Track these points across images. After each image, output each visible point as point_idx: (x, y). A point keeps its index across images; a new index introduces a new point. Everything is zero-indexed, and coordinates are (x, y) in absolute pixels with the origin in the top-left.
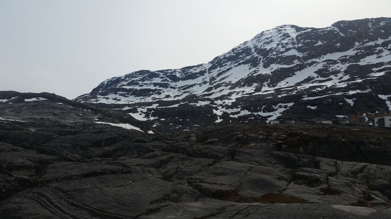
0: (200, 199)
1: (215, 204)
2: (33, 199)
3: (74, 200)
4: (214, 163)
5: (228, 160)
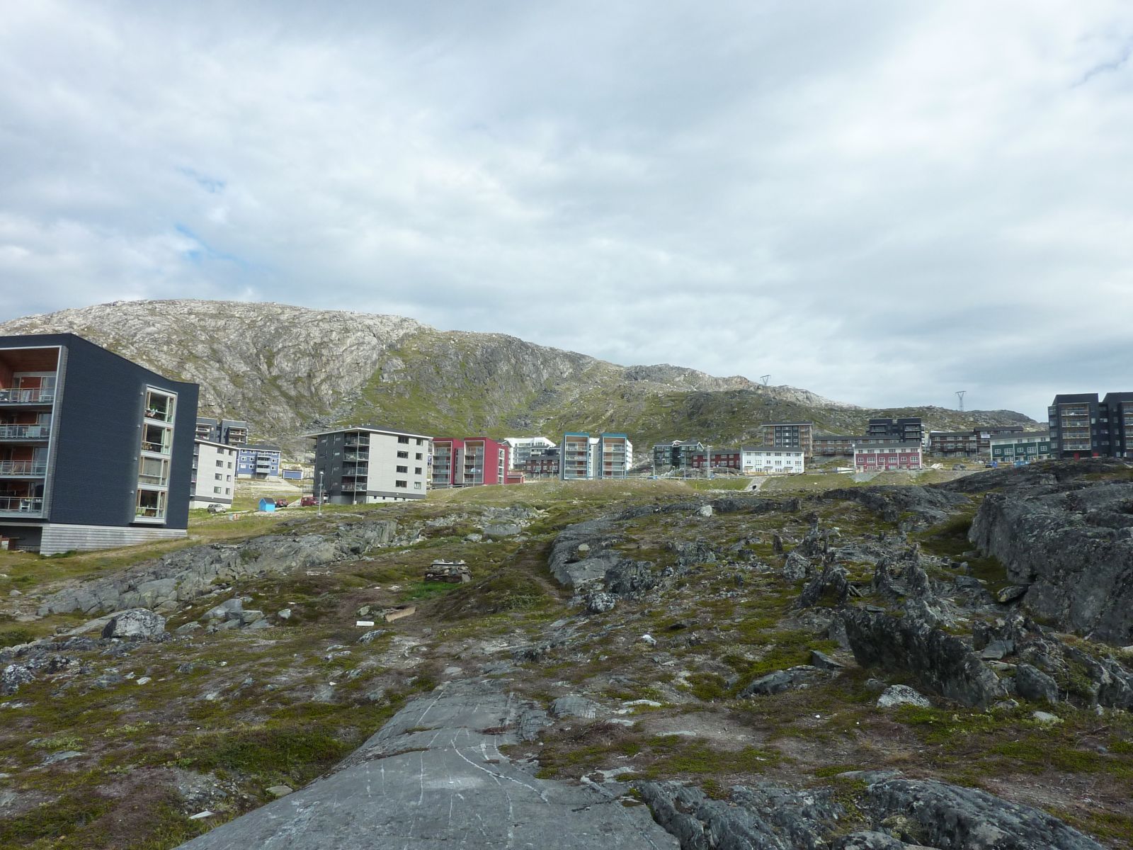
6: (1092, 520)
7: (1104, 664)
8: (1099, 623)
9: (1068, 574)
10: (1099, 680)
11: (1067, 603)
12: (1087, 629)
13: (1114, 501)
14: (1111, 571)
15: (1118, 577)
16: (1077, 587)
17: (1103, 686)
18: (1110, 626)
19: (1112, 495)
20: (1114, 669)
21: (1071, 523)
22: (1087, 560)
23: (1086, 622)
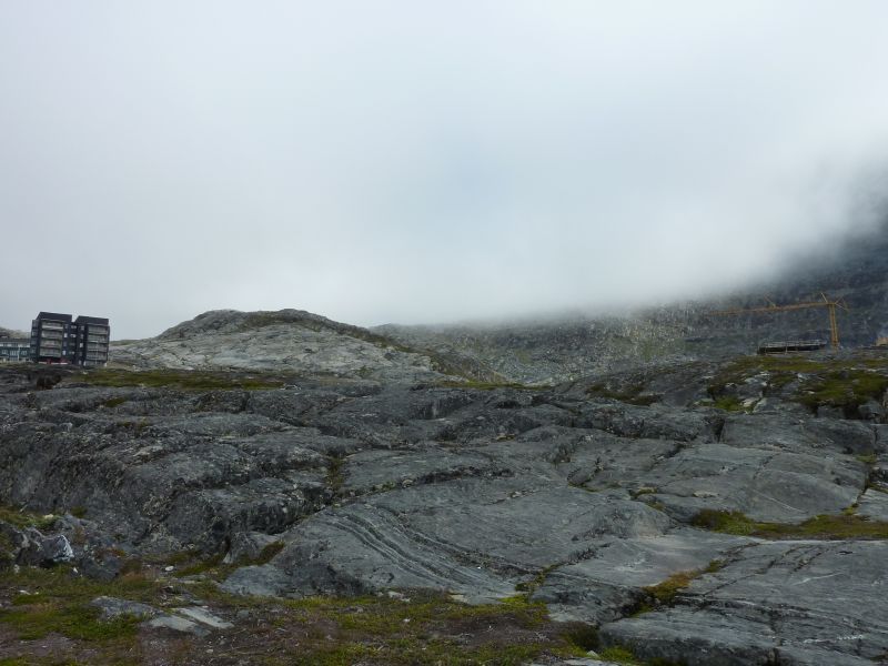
0: (673, 531)
1: (710, 541)
2: (344, 528)
3: (419, 530)
4: (679, 448)
5: (708, 442)
6: (43, 416)
7: (26, 532)
8: (32, 498)
9: (15, 459)
10: (19, 545)
11: (11, 482)
12: (23, 503)
13: (62, 401)
14: (48, 457)
15: (52, 462)
16: (21, 470)
17: (23, 549)
18: (40, 499)
19: (62, 396)
20: (33, 535)
21: (25, 419)
22: (31, 449)
23: (22, 498)
